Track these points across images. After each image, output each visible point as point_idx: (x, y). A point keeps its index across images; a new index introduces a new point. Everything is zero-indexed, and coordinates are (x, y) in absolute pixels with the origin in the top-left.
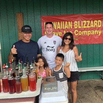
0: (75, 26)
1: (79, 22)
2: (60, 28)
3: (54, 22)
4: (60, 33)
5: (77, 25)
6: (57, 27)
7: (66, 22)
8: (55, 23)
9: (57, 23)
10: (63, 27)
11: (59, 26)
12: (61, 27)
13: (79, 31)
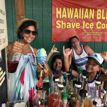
0: (98, 16)
1: (103, 10)
2: (78, 18)
3: (70, 9)
4: (78, 24)
5: (100, 14)
6: (73, 16)
7: (87, 9)
8: (72, 9)
9: (74, 10)
10: (81, 16)
11: (76, 15)
12: (79, 16)
13: (102, 23)
